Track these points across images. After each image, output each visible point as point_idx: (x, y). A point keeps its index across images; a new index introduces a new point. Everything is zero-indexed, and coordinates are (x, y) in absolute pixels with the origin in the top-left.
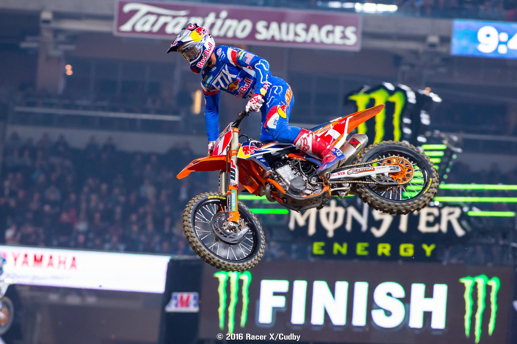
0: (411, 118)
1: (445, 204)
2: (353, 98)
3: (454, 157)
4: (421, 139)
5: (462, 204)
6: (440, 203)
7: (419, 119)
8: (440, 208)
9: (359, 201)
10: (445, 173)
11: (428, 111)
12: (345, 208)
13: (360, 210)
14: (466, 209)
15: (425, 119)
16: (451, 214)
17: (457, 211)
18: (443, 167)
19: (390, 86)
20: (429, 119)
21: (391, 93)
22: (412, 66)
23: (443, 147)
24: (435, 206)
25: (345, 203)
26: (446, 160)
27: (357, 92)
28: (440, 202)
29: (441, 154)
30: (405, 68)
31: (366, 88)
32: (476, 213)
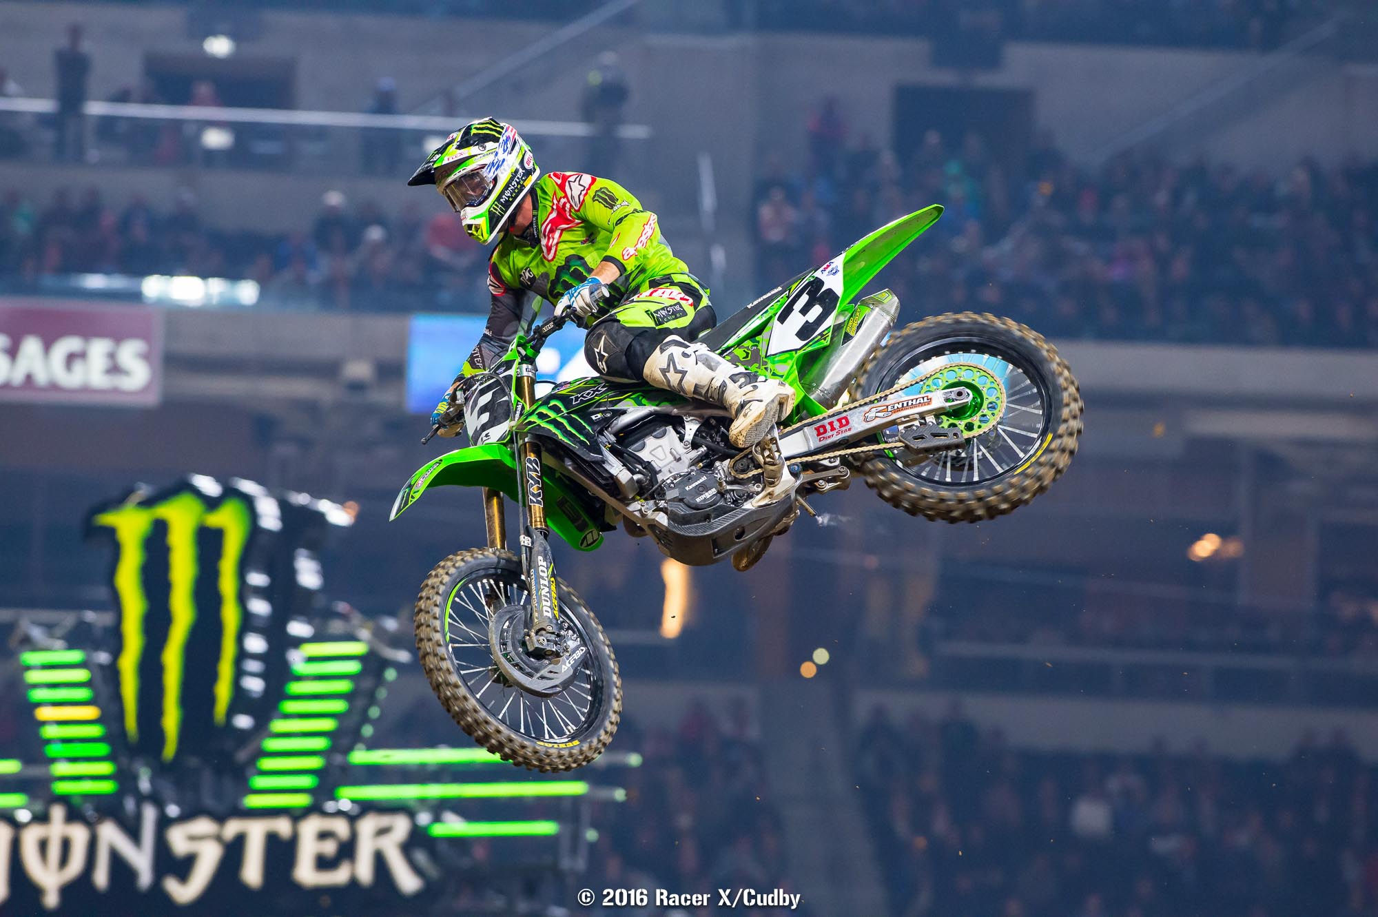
0: (268, 570)
1: (367, 807)
2: (109, 519)
3: (391, 674)
4: (298, 628)
5: (412, 804)
6: (355, 805)
7: (292, 573)
8: (352, 819)
9: (130, 804)
10: (365, 719)
11: (318, 553)
12: (91, 825)
13: (133, 831)
14: (424, 818)
15: (308, 574)
16: (383, 832)
17: (401, 826)
18: (360, 703)
19: (208, 485)
20: (318, 572)
21: (212, 504)
22: (304, 443)
23: (358, 648)
24: (339, 813)
25: (89, 812)
26: (367, 683)
27: (117, 502)
28: (353, 801)
29: (353, 667)
30: (284, 450)
31: (143, 491)
32: (453, 826)
